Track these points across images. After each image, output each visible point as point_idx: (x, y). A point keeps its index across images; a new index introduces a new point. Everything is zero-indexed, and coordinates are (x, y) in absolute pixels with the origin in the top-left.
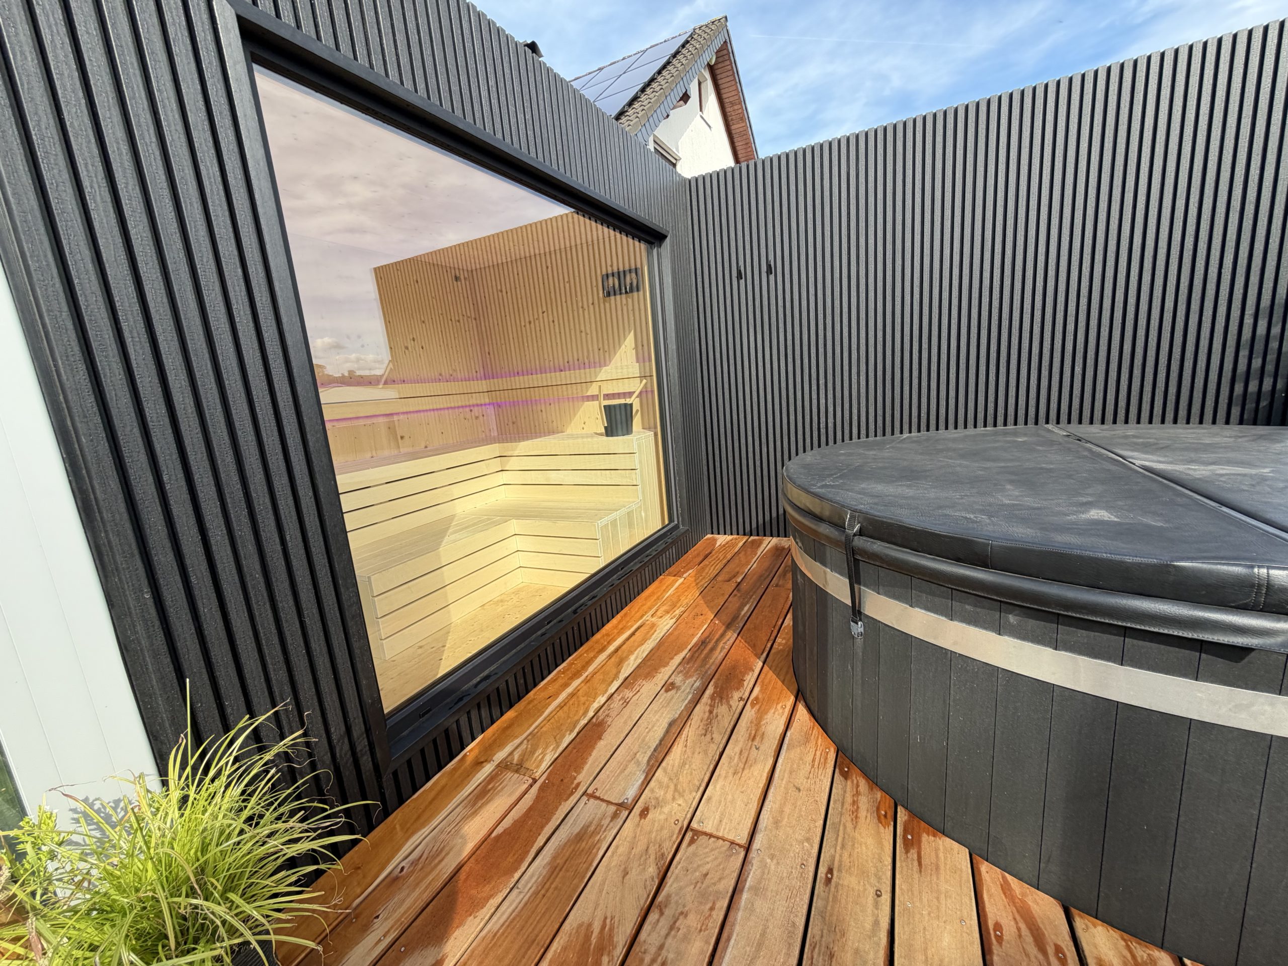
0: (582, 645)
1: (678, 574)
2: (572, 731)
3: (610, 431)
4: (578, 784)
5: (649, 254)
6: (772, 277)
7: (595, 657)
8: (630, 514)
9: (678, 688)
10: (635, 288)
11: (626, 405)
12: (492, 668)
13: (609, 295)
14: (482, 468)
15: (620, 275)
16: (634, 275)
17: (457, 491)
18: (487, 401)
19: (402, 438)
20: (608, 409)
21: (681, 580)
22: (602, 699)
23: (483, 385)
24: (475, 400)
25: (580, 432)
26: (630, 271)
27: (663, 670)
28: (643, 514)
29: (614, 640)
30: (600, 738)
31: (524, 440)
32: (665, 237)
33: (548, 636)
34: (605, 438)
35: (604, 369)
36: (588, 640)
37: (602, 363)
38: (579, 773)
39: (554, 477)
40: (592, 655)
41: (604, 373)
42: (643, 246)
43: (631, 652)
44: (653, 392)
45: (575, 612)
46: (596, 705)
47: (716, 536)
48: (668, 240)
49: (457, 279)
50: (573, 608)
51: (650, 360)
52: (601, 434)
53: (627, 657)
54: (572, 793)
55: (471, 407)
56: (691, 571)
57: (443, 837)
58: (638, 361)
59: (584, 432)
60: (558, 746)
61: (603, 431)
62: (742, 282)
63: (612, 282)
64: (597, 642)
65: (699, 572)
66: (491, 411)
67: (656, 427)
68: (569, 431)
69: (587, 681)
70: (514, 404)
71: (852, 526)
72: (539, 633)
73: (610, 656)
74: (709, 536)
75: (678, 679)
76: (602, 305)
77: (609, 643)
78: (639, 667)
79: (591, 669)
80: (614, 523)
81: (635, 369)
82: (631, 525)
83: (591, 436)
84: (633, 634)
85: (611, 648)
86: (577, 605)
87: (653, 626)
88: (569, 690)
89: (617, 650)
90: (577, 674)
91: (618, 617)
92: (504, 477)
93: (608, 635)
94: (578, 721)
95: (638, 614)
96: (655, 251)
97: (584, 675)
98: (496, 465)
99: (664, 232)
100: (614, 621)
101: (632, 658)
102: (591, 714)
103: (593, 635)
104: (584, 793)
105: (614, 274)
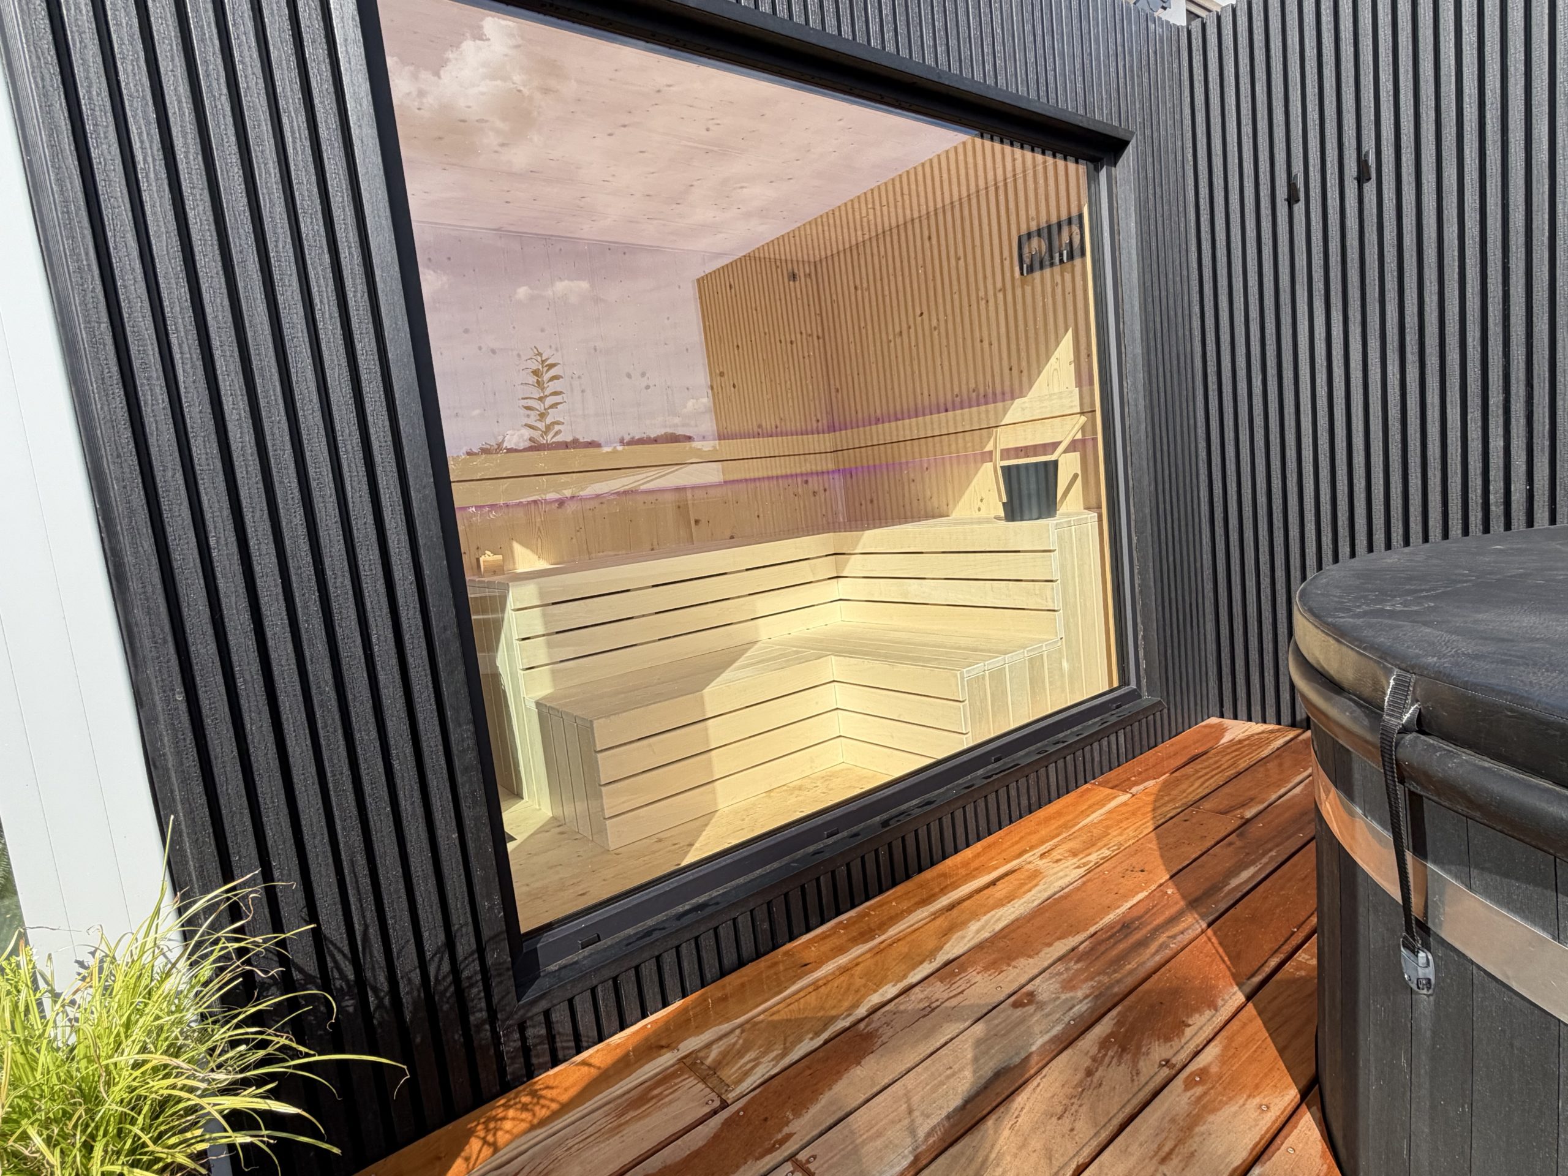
0: (894, 884)
1: (1122, 786)
2: (817, 1034)
3: (1014, 511)
4: (789, 1136)
5: (1092, 179)
6: (1370, 188)
7: (909, 911)
8: (1034, 663)
9: (1041, 1005)
10: (1074, 253)
11: (1046, 463)
12: (714, 893)
13: (1031, 270)
14: (803, 572)
15: (1049, 232)
16: (1075, 229)
17: (763, 604)
19: (697, 522)
20: (1007, 471)
21: (1124, 798)
22: (890, 990)
23: (826, 441)
24: (811, 464)
25: (976, 515)
26: (1070, 221)
27: (1022, 962)
28: (1065, 665)
29: (955, 886)
30: (859, 1063)
31: (868, 528)
32: (1124, 144)
33: (827, 856)
34: (1004, 523)
35: (1018, 401)
36: (908, 877)
37: (1013, 393)
38: (797, 1114)
39: (915, 590)
40: (904, 905)
41: (1017, 410)
42: (1082, 168)
43: (975, 915)
44: (1095, 440)
45: (885, 823)
46: (875, 999)
47: (1228, 722)
48: (1130, 149)
49: (794, 277)
50: (885, 816)
51: (1091, 383)
52: (998, 518)
53: (964, 924)
54: (771, 1150)
55: (807, 476)
56: (1151, 783)
57: (558, 1152)
58: (1079, 384)
59: (983, 514)
60: (783, 1055)
61: (1002, 514)
62: (1299, 208)
63: (1037, 245)
64: (921, 886)
65: (1166, 787)
66: (838, 482)
67: (1099, 507)
68: (957, 513)
69: (878, 951)
70: (869, 470)
71: (1399, 707)
72: (812, 849)
73: (936, 915)
74: (1214, 720)
75: (1045, 988)
76: (1019, 292)
77: (944, 891)
78: (980, 947)
79: (893, 931)
80: (997, 676)
81: (1073, 403)
82: (1035, 682)
83: (988, 521)
84: (993, 883)
85: (944, 901)
86: (893, 812)
87: (1036, 875)
88: (843, 960)
89: (951, 907)
90: (866, 935)
91: (978, 847)
92: (839, 589)
93: (944, 875)
94: (833, 1019)
95: (1017, 849)
96: (1103, 173)
97: (878, 940)
98: (826, 567)
99: (1121, 135)
100: (967, 853)
101: (974, 926)
102: (862, 1011)
103: (920, 870)
104: (791, 1157)
105: (1039, 232)
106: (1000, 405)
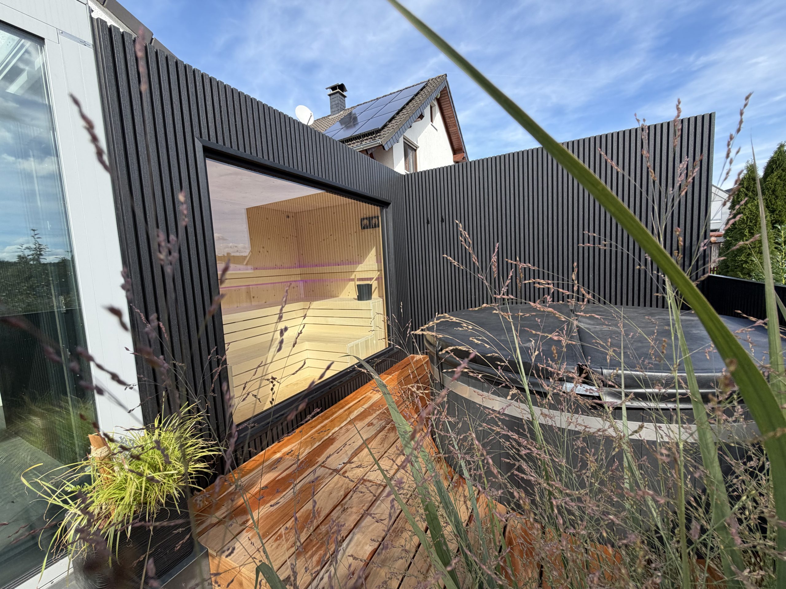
0: (333, 405)
1: (389, 374)
2: (320, 441)
3: (360, 298)
4: (318, 462)
5: (381, 212)
6: (444, 223)
7: (338, 411)
8: (367, 341)
9: (374, 425)
10: (376, 226)
11: (368, 285)
12: (285, 411)
13: (364, 228)
14: (293, 315)
15: (370, 219)
16: (376, 220)
18: (300, 279)
19: (253, 297)
20: (359, 287)
21: (390, 377)
22: (337, 429)
23: (298, 271)
24: (293, 278)
25: (347, 297)
26: (375, 217)
27: (369, 417)
28: (375, 342)
29: (349, 403)
30: (332, 444)
31: (316, 301)
32: (389, 204)
33: (315, 398)
34: (357, 301)
35: (360, 265)
36: (336, 403)
37: (359, 263)
38: (319, 457)
39: (330, 321)
40: (337, 409)
41: (360, 267)
42: (379, 208)
43: (356, 409)
44: (382, 278)
45: (330, 388)
46: (333, 431)
47: (415, 355)
48: (391, 205)
50: (330, 386)
51: (381, 262)
52: (355, 299)
53: (353, 411)
54: (314, 465)
55: (291, 282)
56: (397, 373)
57: (254, 479)
58: (377, 262)
59: (349, 297)
60: (312, 447)
61: (356, 297)
62: (429, 225)
63: (366, 222)
64: (340, 404)
65: (400, 373)
66: (301, 284)
67: (383, 296)
68: (341, 296)
69: (332, 421)
70: (314, 281)
71: (439, 347)
72: (311, 397)
73: (345, 411)
74: (412, 355)
75: (375, 422)
76: (361, 233)
77: (346, 405)
78: (358, 416)
79: (334, 416)
80: (357, 345)
81: (375, 267)
82: (367, 347)
83: (351, 300)
84: (359, 401)
85: (347, 407)
86: (332, 385)
87: (370, 398)
88: (322, 424)
89: (349, 408)
90: (327, 418)
91: (354, 393)
93: (347, 401)
94: (323, 437)
95: (365, 392)
96: (384, 210)
97: (331, 418)
98: (302, 313)
99: (389, 202)
100: (351, 395)
101: (356, 412)
102: (330, 434)
103: (339, 401)
104: (320, 465)
105: (366, 218)
106: (355, 266)
